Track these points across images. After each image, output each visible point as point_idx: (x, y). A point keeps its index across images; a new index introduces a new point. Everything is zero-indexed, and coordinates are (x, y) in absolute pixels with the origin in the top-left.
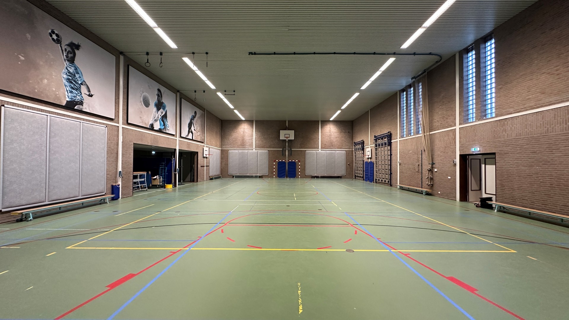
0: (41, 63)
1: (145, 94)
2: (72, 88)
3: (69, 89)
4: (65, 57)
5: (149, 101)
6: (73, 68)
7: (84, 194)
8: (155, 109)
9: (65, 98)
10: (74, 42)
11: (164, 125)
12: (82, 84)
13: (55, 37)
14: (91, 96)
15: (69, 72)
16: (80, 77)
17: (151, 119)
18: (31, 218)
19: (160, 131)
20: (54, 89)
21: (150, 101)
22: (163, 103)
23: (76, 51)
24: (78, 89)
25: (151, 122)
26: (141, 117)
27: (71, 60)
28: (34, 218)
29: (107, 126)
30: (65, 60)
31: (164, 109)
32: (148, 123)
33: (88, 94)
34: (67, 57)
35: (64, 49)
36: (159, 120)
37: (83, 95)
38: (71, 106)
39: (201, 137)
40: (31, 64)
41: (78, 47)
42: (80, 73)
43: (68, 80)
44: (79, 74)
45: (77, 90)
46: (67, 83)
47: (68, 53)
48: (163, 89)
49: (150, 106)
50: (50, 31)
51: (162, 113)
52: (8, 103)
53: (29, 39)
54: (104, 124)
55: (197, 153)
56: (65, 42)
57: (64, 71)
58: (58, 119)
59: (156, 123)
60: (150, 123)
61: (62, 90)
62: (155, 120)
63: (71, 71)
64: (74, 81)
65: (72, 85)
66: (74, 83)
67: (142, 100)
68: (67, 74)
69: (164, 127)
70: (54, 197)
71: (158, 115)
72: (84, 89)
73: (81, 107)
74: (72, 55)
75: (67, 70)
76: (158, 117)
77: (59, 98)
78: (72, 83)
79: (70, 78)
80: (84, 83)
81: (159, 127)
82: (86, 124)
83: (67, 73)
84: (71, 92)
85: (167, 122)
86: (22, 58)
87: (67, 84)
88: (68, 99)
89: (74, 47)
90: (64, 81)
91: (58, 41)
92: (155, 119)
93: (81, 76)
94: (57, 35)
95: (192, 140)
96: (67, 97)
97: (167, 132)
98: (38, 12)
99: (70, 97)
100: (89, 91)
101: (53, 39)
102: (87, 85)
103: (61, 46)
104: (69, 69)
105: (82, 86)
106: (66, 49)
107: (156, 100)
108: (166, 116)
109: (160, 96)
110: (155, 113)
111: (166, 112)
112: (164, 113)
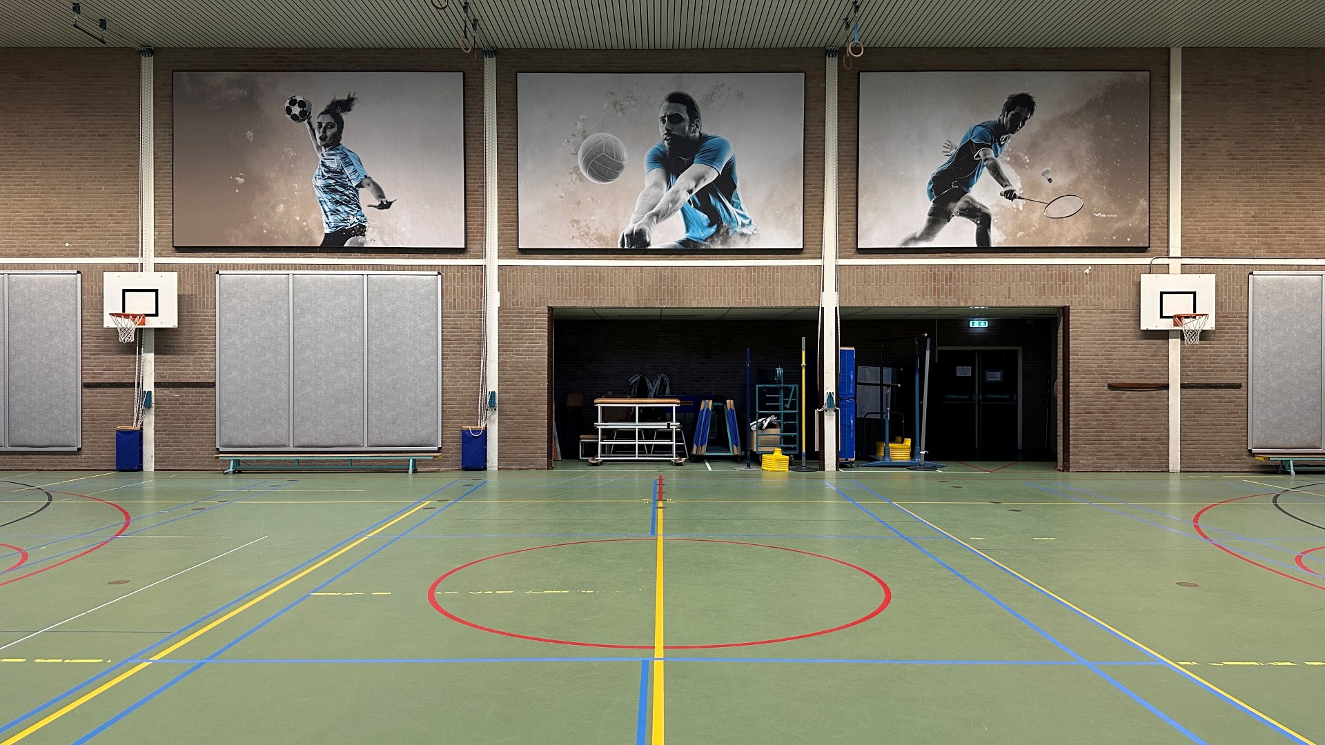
0: (273, 175)
2: (337, 202)
3: (329, 206)
4: (319, 141)
5: (618, 157)
6: (338, 158)
7: (373, 442)
8: (657, 174)
9: (321, 226)
10: (338, 98)
11: (715, 219)
12: (360, 185)
13: (296, 110)
14: (385, 206)
15: (329, 170)
16: (355, 171)
17: (633, 217)
18: (231, 470)
19: (688, 248)
20: (298, 219)
21: (625, 154)
22: (703, 138)
23: (344, 116)
24: (352, 201)
25: (630, 226)
26: (577, 222)
27: (333, 142)
29: (440, 270)
30: (319, 148)
31: (711, 160)
32: (616, 231)
33: (377, 203)
34: (323, 138)
35: (315, 125)
36: (679, 212)
37: (365, 210)
38: (335, 243)
40: (257, 184)
41: (347, 105)
42: (354, 161)
43: (328, 189)
44: (352, 164)
45: (347, 203)
46: (324, 195)
47: (324, 132)
49: (622, 175)
50: (287, 104)
51: (698, 180)
52: (226, 266)
53: (251, 140)
54: (432, 267)
55: (1065, 311)
56: (318, 109)
57: (317, 172)
58: (307, 277)
59: (661, 224)
60: (627, 231)
61: (314, 215)
62: (657, 215)
63: (333, 165)
64: (343, 186)
65: (337, 197)
67: (580, 163)
68: (323, 176)
69: (713, 230)
70: (304, 440)
71: (677, 192)
72: (367, 197)
73: (360, 239)
74: (335, 130)
75: (323, 169)
76: (674, 202)
77: (308, 234)
78: (335, 191)
79: (332, 182)
80: (366, 181)
81: (682, 235)
82: (377, 277)
83: (325, 174)
84: (335, 212)
85: (738, 206)
86: (241, 180)
87: (324, 197)
88: (328, 231)
89: (339, 108)
90: (319, 194)
91: (305, 115)
92: (654, 210)
93: (358, 168)
94: (302, 104)
96: (325, 225)
98: (262, 78)
99: (333, 224)
100: (381, 196)
101: (294, 117)
102: (374, 183)
103: (310, 123)
104: (328, 163)
105: (361, 190)
106: (320, 125)
107: (658, 137)
108: (726, 184)
109: (686, 116)
110: (655, 191)
111: (729, 169)
112: (712, 176)
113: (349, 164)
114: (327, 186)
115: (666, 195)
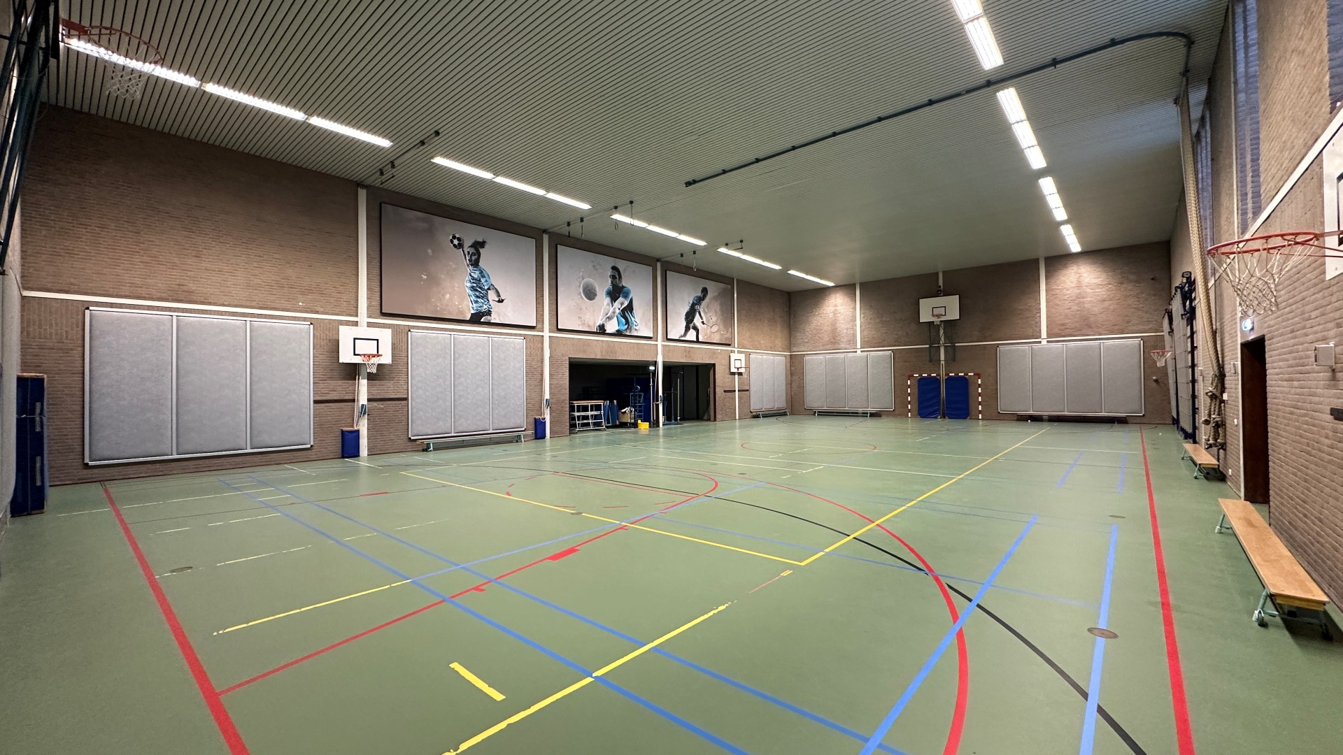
0: (443, 276)
1: (586, 280)
2: (477, 297)
3: (473, 298)
4: (468, 261)
5: (595, 290)
6: (477, 272)
7: (495, 428)
8: (608, 300)
9: (469, 310)
10: (478, 240)
11: (627, 322)
12: (489, 289)
13: (456, 242)
14: (501, 301)
15: (473, 278)
16: (486, 281)
17: (600, 318)
18: (432, 449)
19: (619, 334)
20: (457, 303)
21: (597, 289)
22: (623, 287)
23: (481, 250)
24: (485, 297)
25: (599, 322)
26: (581, 318)
27: (475, 264)
28: (434, 449)
29: (525, 337)
30: (468, 265)
31: (626, 297)
32: (595, 324)
33: (497, 299)
34: (470, 260)
35: (466, 253)
36: (616, 318)
37: (491, 302)
38: (476, 319)
39: (722, 335)
40: (433, 281)
41: (482, 244)
42: (486, 275)
43: (473, 289)
44: (485, 277)
45: (483, 298)
47: (471, 257)
48: (621, 265)
49: (597, 298)
50: (451, 237)
51: (622, 304)
52: (414, 327)
53: (431, 254)
54: (520, 335)
55: (714, 365)
56: (468, 243)
57: (467, 278)
58: (461, 336)
59: (610, 322)
60: (598, 324)
61: (465, 303)
62: (608, 318)
63: (476, 276)
64: (480, 288)
65: (477, 294)
66: (479, 290)
67: (581, 291)
69: (626, 326)
70: (460, 429)
71: (615, 309)
72: (492, 295)
73: (489, 317)
74: (476, 257)
75: (470, 277)
76: (614, 313)
77: (462, 313)
78: (477, 290)
79: (475, 285)
80: (492, 287)
81: (617, 328)
82: (497, 338)
83: (471, 280)
84: (476, 302)
85: (634, 317)
86: (425, 277)
87: (471, 293)
88: (473, 312)
89: (478, 246)
90: (468, 291)
91: (460, 246)
92: (607, 316)
93: (488, 279)
94: (459, 239)
95: (698, 341)
96: (471, 309)
97: (635, 334)
98: (438, 219)
99: (475, 308)
100: (499, 296)
101: (455, 246)
102: (496, 289)
103: (463, 251)
104: (473, 274)
105: (489, 291)
106: (469, 252)
107: (608, 285)
108: (630, 308)
109: (617, 277)
110: (608, 307)
111: (631, 301)
112: (626, 303)
113: (483, 277)
114: (472, 287)
115: (612, 309)
